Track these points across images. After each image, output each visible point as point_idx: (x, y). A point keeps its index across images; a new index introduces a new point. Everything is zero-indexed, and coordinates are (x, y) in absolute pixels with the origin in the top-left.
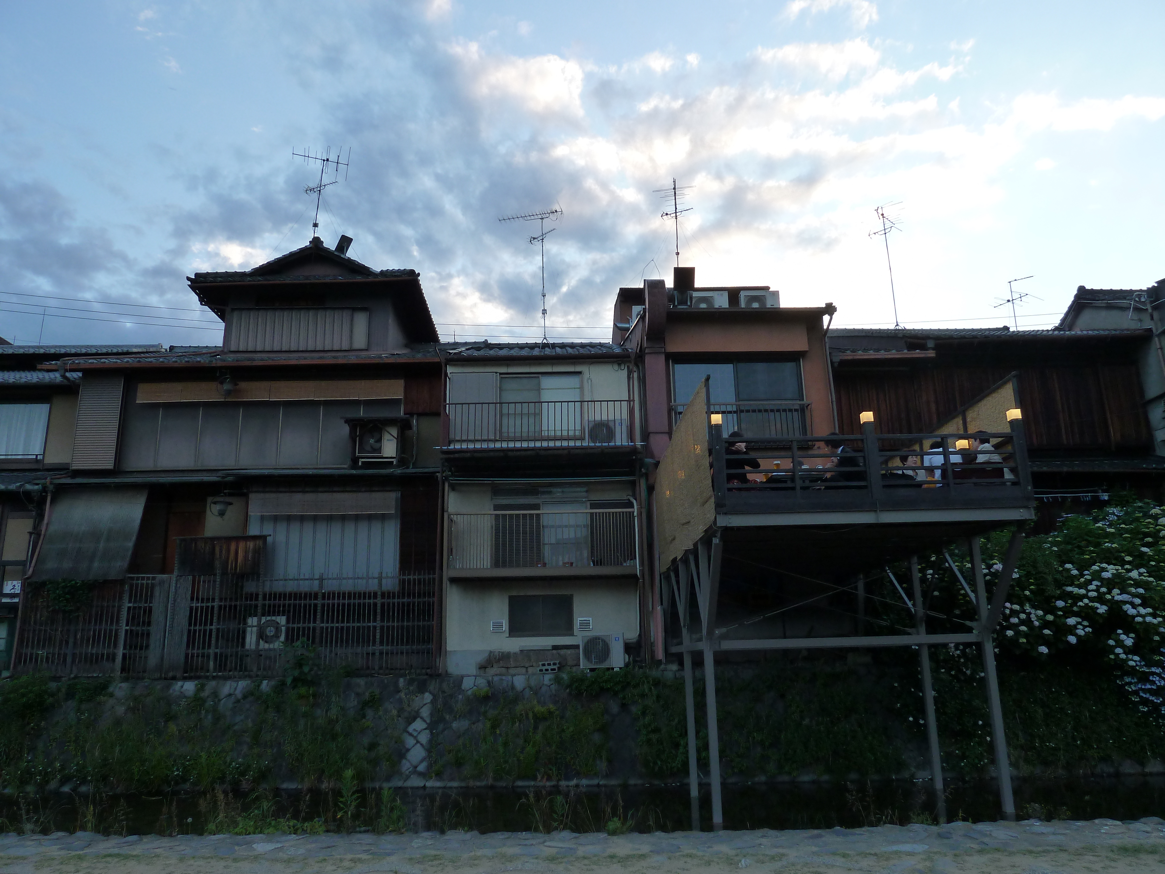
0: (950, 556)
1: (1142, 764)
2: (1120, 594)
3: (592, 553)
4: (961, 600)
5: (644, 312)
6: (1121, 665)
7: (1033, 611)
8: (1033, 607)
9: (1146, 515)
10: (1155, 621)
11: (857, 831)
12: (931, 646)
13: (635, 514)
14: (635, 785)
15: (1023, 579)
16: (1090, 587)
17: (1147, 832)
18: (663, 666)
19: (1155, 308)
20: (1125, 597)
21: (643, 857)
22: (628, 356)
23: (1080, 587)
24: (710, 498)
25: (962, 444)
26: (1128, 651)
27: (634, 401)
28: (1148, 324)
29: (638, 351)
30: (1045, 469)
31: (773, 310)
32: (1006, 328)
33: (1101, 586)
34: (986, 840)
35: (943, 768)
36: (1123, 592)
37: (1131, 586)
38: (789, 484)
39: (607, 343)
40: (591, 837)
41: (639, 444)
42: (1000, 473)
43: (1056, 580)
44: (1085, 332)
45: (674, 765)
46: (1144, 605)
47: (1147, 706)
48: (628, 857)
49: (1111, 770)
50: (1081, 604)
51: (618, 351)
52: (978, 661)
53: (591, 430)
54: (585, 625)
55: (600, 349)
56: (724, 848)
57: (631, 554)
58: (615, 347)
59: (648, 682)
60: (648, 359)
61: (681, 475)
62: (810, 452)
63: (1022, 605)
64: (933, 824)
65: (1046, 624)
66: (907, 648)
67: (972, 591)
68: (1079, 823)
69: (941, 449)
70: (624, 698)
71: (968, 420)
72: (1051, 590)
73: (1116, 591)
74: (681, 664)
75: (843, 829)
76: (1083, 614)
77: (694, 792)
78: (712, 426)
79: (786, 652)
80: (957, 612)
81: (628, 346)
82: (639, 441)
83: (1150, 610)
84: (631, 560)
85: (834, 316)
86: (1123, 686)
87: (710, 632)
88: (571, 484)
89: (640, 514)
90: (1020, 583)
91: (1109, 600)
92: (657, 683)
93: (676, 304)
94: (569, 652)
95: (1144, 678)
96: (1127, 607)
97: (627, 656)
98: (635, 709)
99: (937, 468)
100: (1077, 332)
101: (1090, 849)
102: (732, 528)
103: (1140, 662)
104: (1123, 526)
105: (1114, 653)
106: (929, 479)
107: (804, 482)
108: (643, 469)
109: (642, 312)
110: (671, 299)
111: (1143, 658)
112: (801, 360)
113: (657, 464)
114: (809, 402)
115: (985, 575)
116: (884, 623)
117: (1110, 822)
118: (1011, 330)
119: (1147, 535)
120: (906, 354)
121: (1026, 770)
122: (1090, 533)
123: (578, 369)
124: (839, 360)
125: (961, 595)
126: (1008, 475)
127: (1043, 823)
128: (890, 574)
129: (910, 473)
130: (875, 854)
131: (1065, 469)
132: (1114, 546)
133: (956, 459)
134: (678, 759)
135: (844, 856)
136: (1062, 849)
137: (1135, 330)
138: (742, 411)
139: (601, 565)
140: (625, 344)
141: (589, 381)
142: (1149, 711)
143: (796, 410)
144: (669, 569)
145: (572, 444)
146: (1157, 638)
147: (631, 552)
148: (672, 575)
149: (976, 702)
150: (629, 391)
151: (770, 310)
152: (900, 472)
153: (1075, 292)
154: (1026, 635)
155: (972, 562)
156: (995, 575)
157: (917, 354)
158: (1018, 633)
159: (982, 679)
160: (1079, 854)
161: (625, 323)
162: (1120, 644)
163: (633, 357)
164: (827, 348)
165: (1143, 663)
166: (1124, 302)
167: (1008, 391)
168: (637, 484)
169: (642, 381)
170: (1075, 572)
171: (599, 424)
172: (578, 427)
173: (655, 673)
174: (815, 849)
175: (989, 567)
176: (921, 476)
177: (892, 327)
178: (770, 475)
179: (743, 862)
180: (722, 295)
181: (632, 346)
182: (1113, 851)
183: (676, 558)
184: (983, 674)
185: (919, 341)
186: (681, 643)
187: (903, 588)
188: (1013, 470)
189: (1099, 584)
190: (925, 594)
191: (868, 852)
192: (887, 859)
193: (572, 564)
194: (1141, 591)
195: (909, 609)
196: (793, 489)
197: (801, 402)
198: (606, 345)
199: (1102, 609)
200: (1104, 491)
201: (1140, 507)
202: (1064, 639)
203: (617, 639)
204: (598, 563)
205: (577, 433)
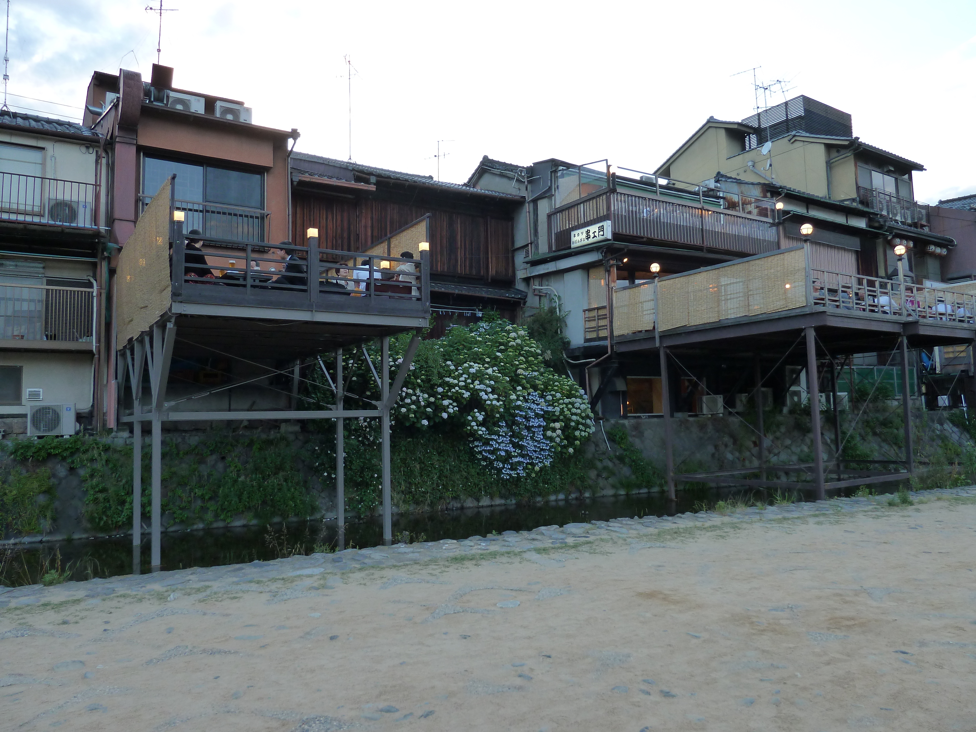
0: (367, 350)
1: (478, 500)
2: (479, 385)
3: (46, 327)
4: (372, 384)
5: (118, 101)
6: (473, 434)
7: (421, 394)
8: (422, 391)
9: (503, 330)
10: (498, 404)
11: (271, 562)
12: (345, 419)
13: (95, 294)
14: (80, 539)
15: (417, 371)
16: (462, 379)
17: (471, 546)
18: (114, 434)
19: (529, 182)
20: (482, 387)
21: (77, 601)
22: (97, 141)
23: (454, 378)
24: (167, 287)
25: (385, 264)
26: (480, 424)
27: (100, 186)
28: (524, 193)
29: (108, 138)
30: (443, 290)
31: (245, 125)
32: (431, 177)
33: (468, 378)
34: (366, 561)
35: (345, 510)
36: (481, 383)
37: (487, 379)
38: (241, 282)
39: (77, 124)
40: (26, 589)
41: (103, 228)
42: (408, 290)
43: (439, 373)
44: (483, 191)
45: (119, 519)
46: (493, 392)
47: (486, 462)
48: (62, 604)
49: (459, 505)
50: (453, 390)
51: (87, 134)
52: (378, 430)
53: (52, 207)
54: (34, 395)
55: (67, 128)
56: (157, 587)
57: (88, 332)
58: (84, 130)
59: (98, 448)
60: (118, 147)
61: (142, 262)
62: (266, 256)
63: (414, 390)
64: (330, 552)
65: (429, 404)
66: (328, 420)
67: (380, 378)
68: (430, 544)
69: (367, 267)
70: (73, 462)
71: (392, 246)
72: (435, 379)
73: (477, 382)
74: (132, 431)
75: (261, 562)
76: (454, 398)
77: (137, 541)
78: (174, 222)
79: (229, 423)
80: (368, 393)
81: (99, 130)
82: (104, 225)
83: (496, 396)
84: (88, 336)
85: (297, 141)
86: (473, 448)
87: (159, 405)
88: (26, 259)
89: (100, 294)
90: (415, 374)
91: (472, 389)
92: (107, 449)
93: (152, 100)
94: (16, 420)
95: (487, 442)
96: (482, 394)
97: (78, 425)
98: (82, 472)
99: (363, 281)
100: (478, 190)
101: (434, 561)
102: (186, 316)
103: (486, 431)
104: (488, 336)
105: (470, 426)
106: (356, 289)
107: (254, 281)
108: (105, 253)
109: (115, 100)
110: (147, 93)
111: (487, 429)
112: (266, 174)
113: (120, 250)
114: (269, 212)
115: (391, 366)
116: (312, 401)
117: (450, 541)
118: (434, 179)
119: (501, 344)
120: (353, 184)
121: (403, 508)
122: (465, 340)
123: (40, 144)
124: (298, 180)
125: (372, 380)
126: (415, 293)
127: (407, 546)
128: (321, 362)
129: (342, 283)
130: (283, 579)
131: (457, 292)
132: (480, 350)
133: (377, 275)
134: (123, 514)
135: (258, 582)
136: (416, 562)
137: (515, 196)
138: (207, 211)
139: (55, 339)
140: (96, 129)
141: (53, 159)
142: (487, 464)
143: (257, 218)
144: (125, 347)
145: (29, 219)
146: (498, 415)
147: (88, 329)
148: (128, 353)
149: (375, 461)
150: (96, 176)
151: (242, 124)
152: (335, 281)
153: (481, 160)
154: (415, 412)
155: (382, 356)
156: (398, 367)
157: (362, 186)
158: (409, 410)
159: (380, 444)
160: (426, 565)
161: (98, 107)
162: (475, 419)
163: (102, 142)
164: (289, 167)
165: (487, 432)
166: (511, 174)
167: (422, 228)
168: (99, 267)
169: (111, 168)
170: (452, 367)
171: (61, 203)
172: (37, 202)
173: (106, 440)
174: (235, 579)
175: (395, 360)
176: (351, 286)
177: (346, 159)
178: (226, 272)
179: (172, 596)
180: (199, 101)
181: (103, 132)
182: (448, 561)
183: (132, 338)
184: (381, 440)
185: (364, 176)
186: (131, 414)
187: (329, 373)
188: (419, 289)
189: (467, 377)
190: (345, 379)
191: (277, 578)
192: (292, 582)
193: (22, 337)
194: (492, 383)
195: (332, 391)
196: (245, 286)
197: (263, 211)
198: (75, 125)
199: (467, 395)
200: (480, 310)
201: (500, 324)
202: (439, 415)
203: (68, 409)
204: (53, 337)
205: (36, 209)
